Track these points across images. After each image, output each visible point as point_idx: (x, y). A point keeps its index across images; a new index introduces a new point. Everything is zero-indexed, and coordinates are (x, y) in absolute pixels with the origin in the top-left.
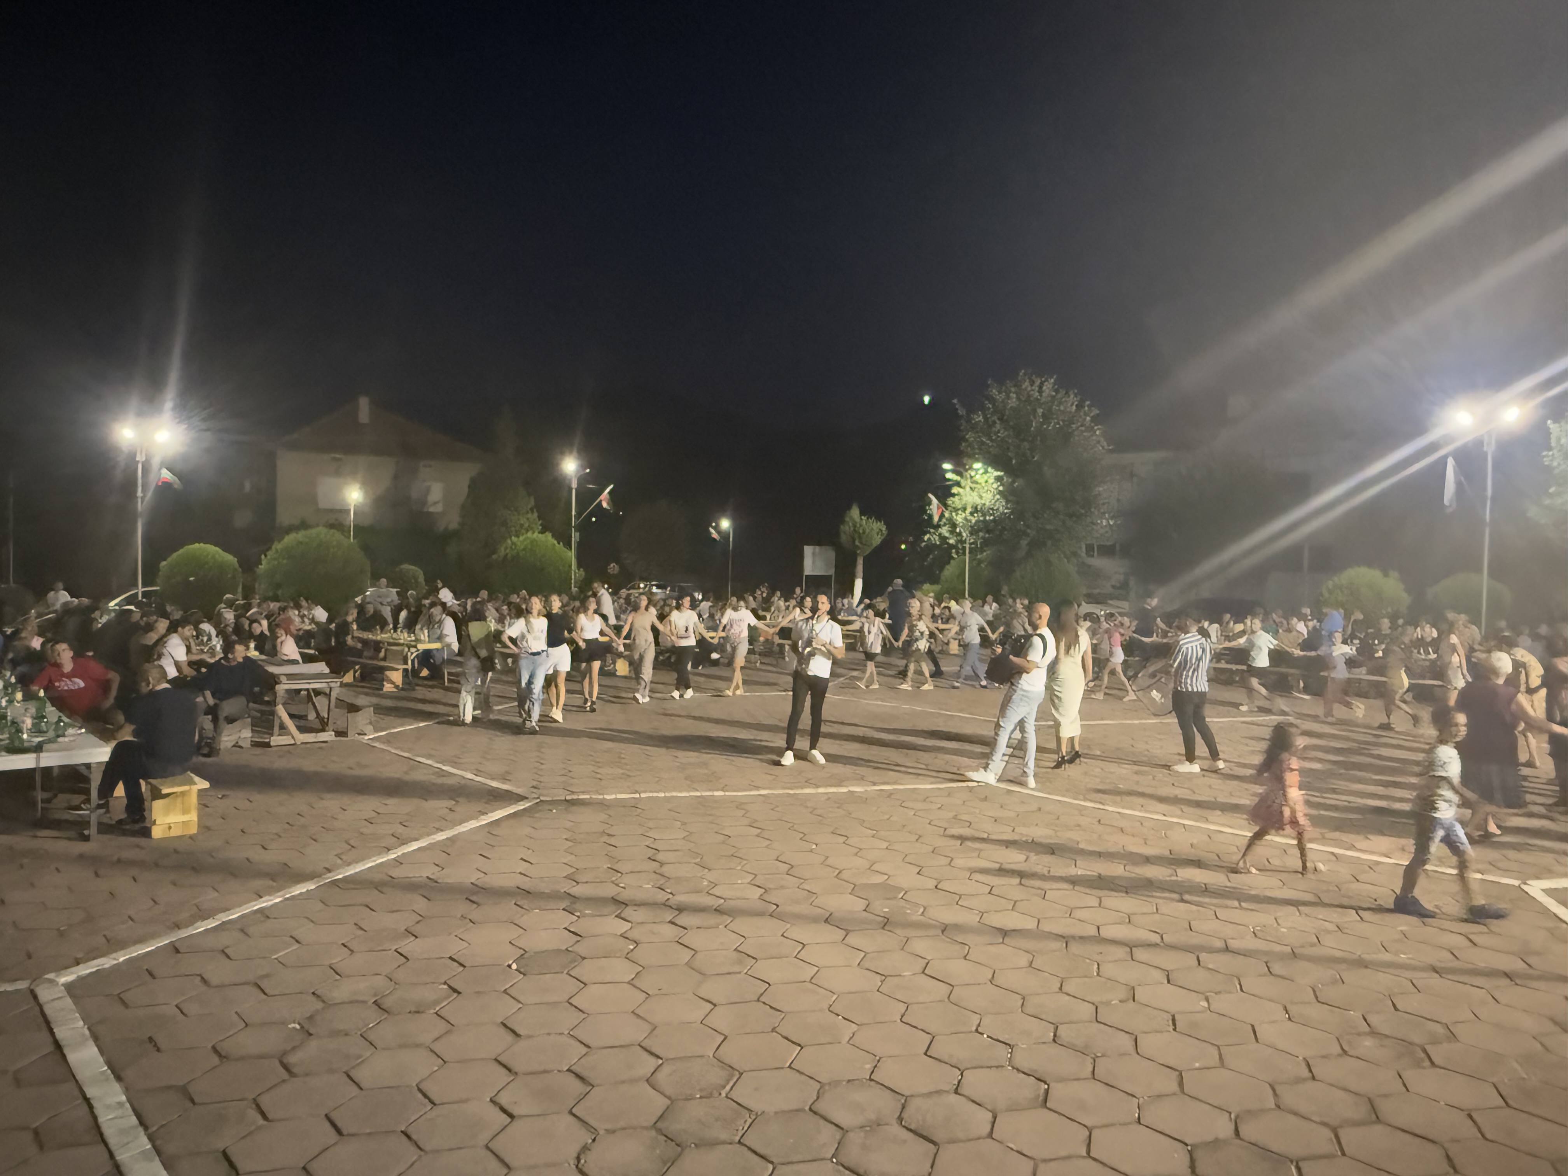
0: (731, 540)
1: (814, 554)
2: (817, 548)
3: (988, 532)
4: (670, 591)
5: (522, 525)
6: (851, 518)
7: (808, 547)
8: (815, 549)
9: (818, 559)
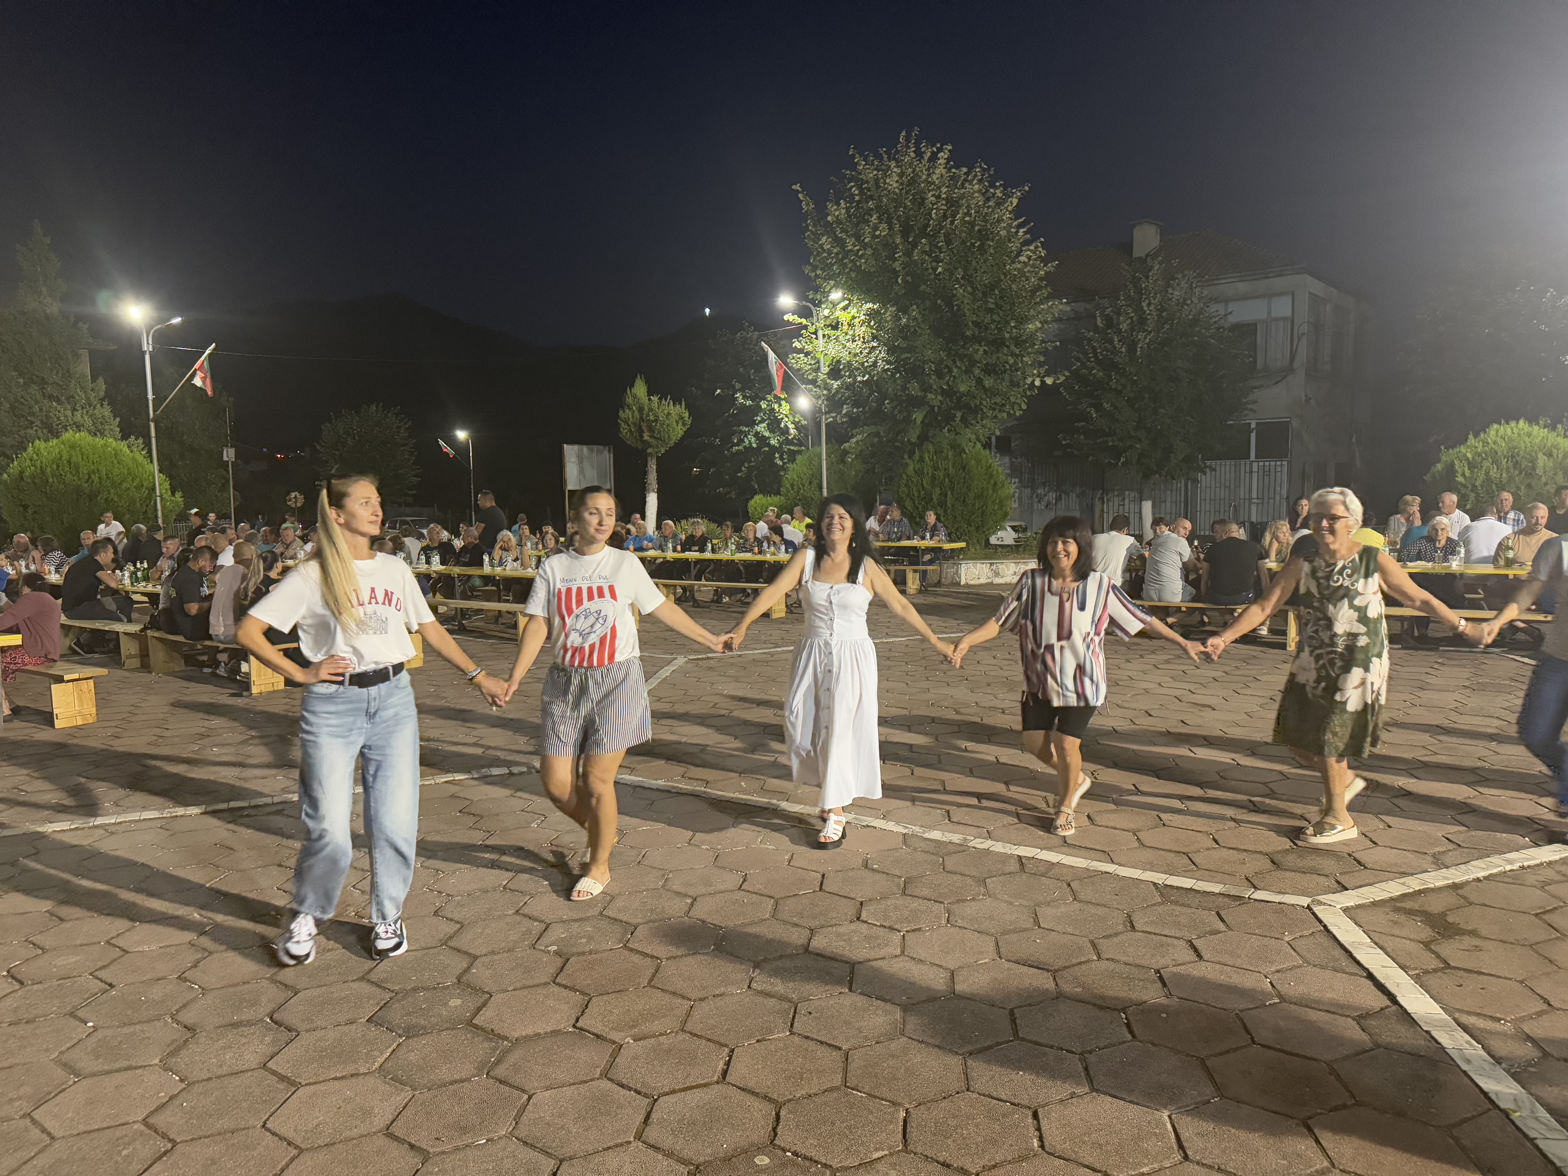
0: (471, 454)
1: (581, 459)
2: (585, 448)
3: (856, 404)
6: (635, 396)
7: (570, 447)
8: (582, 450)
9: (586, 465)
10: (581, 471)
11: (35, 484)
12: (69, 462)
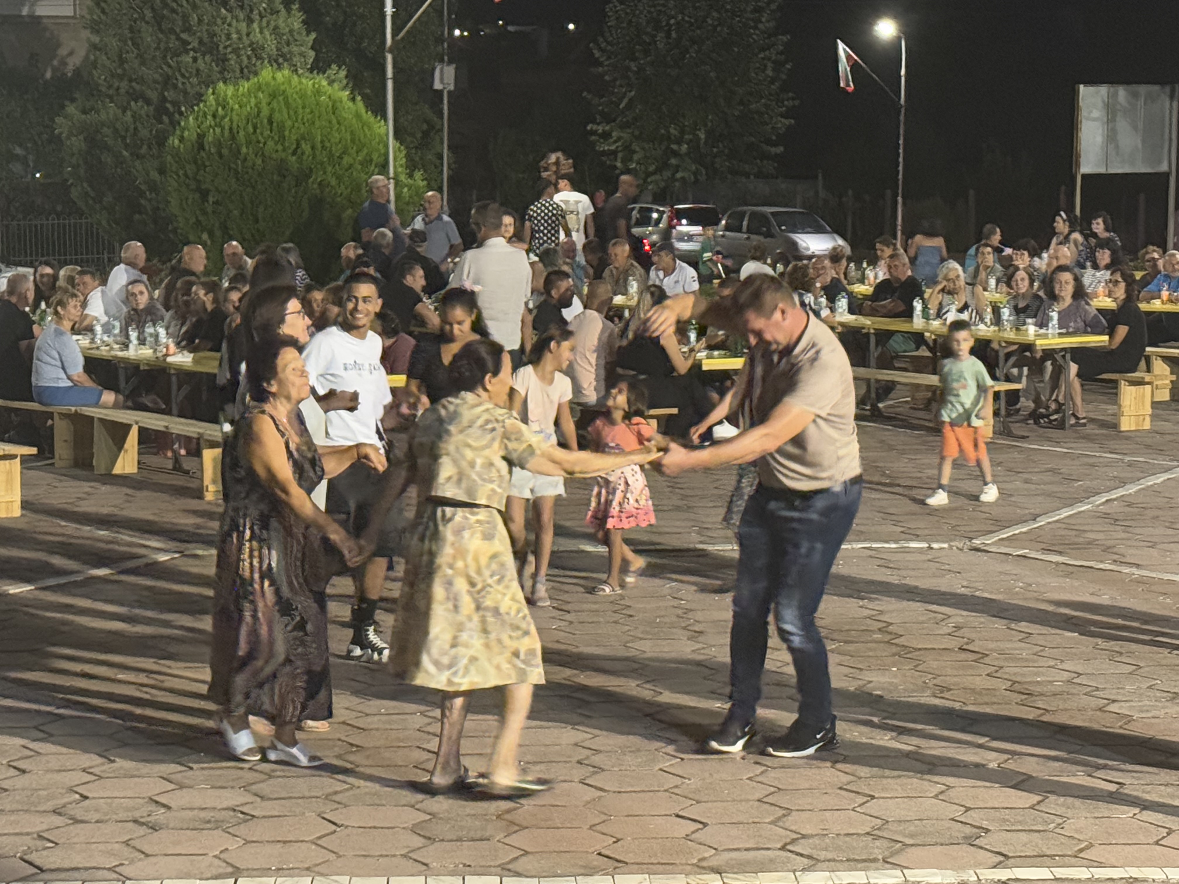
0: (903, 72)
1: (1110, 110)
2: (1122, 92)
4: (727, 228)
5: (257, 50)
7: (1091, 89)
8: (1116, 94)
9: (1122, 125)
10: (1111, 137)
11: (221, 156)
12: (270, 122)
